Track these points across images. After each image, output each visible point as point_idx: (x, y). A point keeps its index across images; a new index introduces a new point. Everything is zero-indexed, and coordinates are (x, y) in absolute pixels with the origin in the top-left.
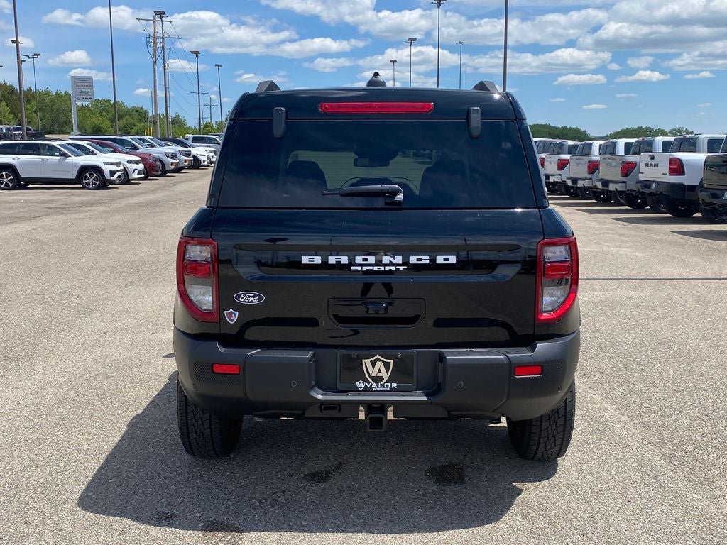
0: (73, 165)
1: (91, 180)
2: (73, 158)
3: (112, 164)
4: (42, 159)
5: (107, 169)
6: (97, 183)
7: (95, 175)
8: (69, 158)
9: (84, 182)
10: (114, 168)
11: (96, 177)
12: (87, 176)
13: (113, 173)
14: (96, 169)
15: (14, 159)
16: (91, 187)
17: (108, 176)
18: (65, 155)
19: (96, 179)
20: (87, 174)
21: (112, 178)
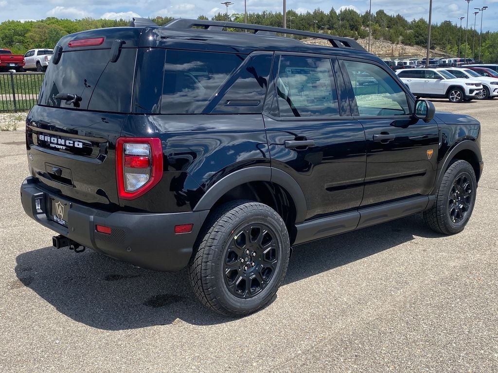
0: (444, 85)
1: (455, 96)
2: (446, 80)
3: (472, 84)
4: (425, 81)
5: (467, 88)
6: (459, 98)
7: (459, 92)
8: (443, 80)
9: (451, 97)
10: (474, 87)
11: (459, 94)
12: (453, 93)
13: (471, 91)
14: (460, 88)
15: (408, 80)
16: (454, 101)
17: (467, 93)
18: (441, 78)
19: (459, 95)
20: (453, 92)
21: (470, 95)
